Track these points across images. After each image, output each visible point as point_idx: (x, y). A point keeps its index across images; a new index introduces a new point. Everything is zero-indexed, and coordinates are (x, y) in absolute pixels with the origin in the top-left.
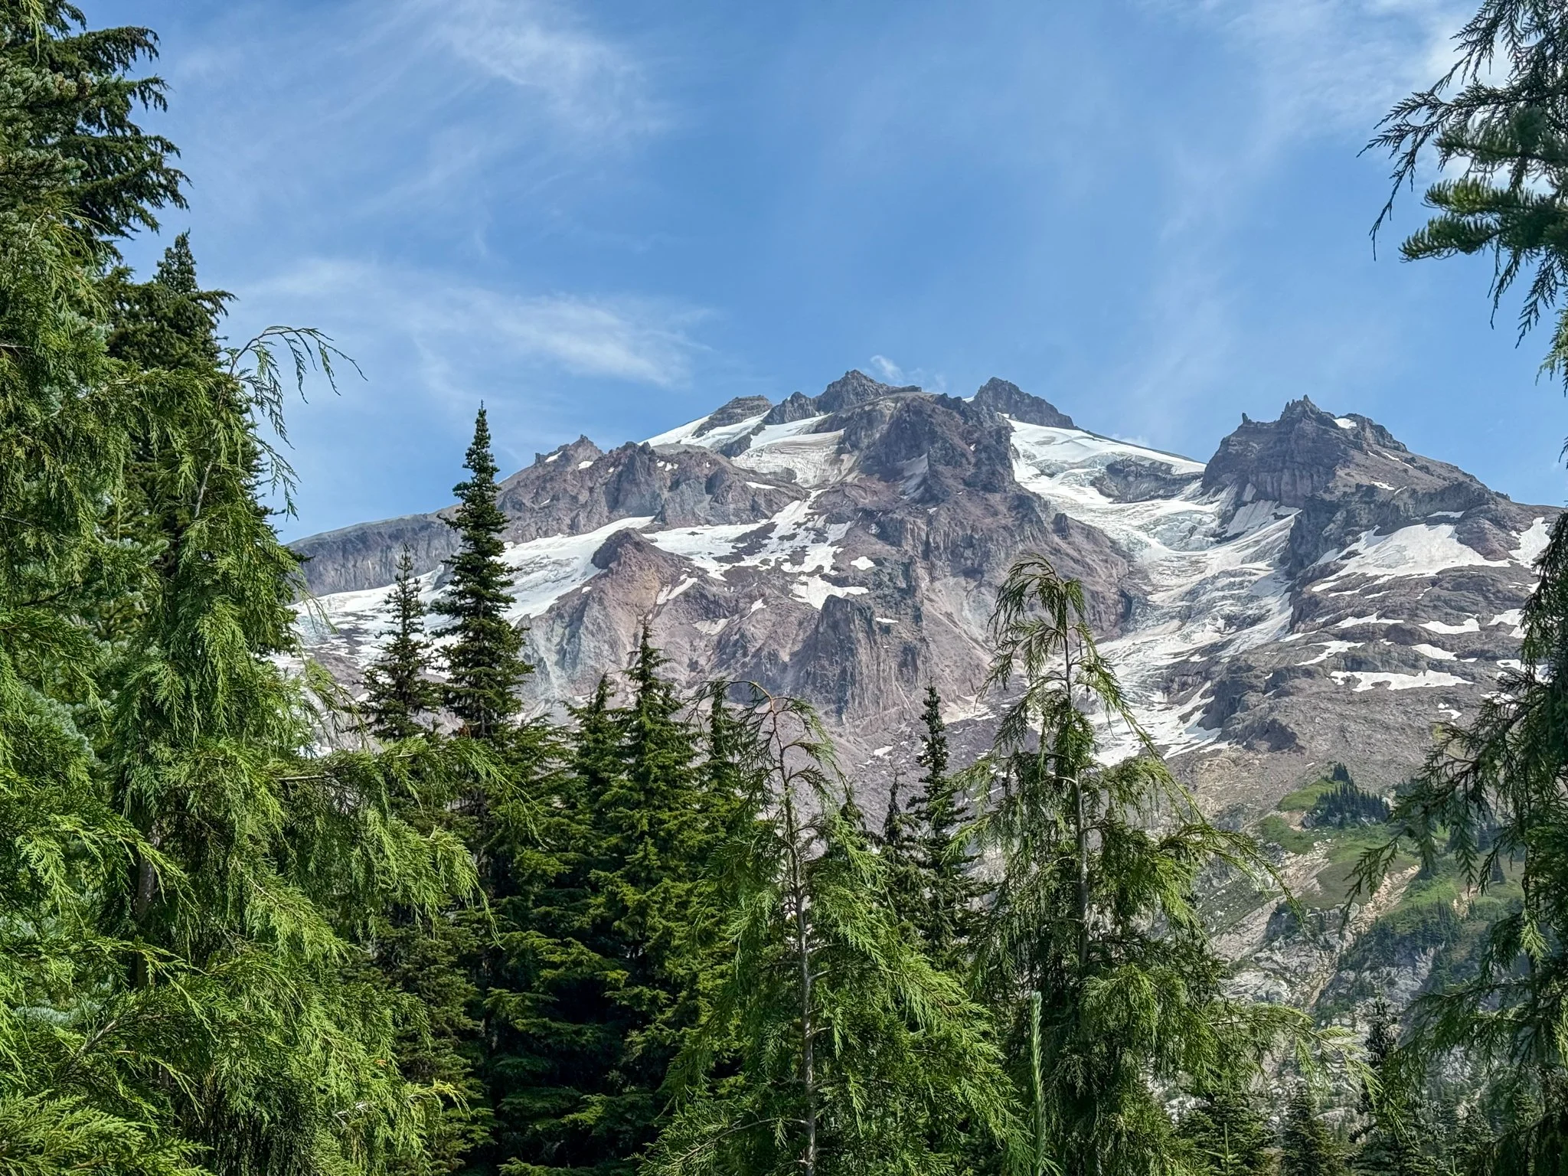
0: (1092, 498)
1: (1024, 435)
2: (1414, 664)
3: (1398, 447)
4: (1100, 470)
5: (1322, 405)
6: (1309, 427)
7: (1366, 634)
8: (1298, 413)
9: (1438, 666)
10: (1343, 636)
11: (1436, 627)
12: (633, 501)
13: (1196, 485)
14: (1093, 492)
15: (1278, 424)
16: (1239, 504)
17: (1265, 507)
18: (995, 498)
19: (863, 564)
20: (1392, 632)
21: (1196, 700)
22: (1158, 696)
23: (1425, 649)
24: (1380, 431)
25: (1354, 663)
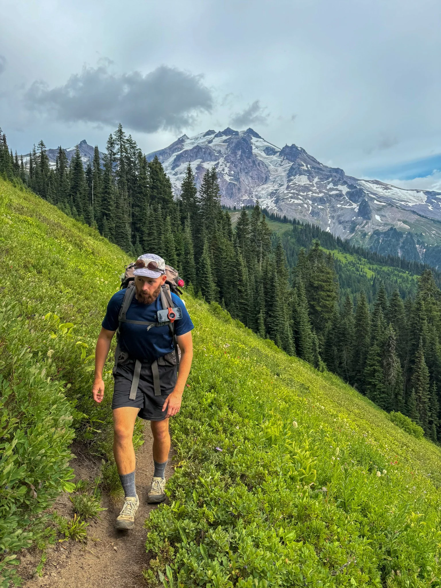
0: (263, 154)
1: (254, 140)
2: (298, 199)
3: (306, 153)
4: (265, 148)
5: (297, 145)
6: (294, 149)
7: (293, 193)
8: (293, 146)
9: (300, 199)
10: (291, 193)
11: (301, 193)
12: (199, 157)
13: (278, 154)
14: (263, 152)
15: (291, 147)
16: (284, 160)
17: (287, 161)
18: (250, 160)
19: (232, 172)
20: (297, 194)
21: (273, 199)
22: (269, 197)
23: (300, 197)
24: (304, 151)
25: (291, 198)
